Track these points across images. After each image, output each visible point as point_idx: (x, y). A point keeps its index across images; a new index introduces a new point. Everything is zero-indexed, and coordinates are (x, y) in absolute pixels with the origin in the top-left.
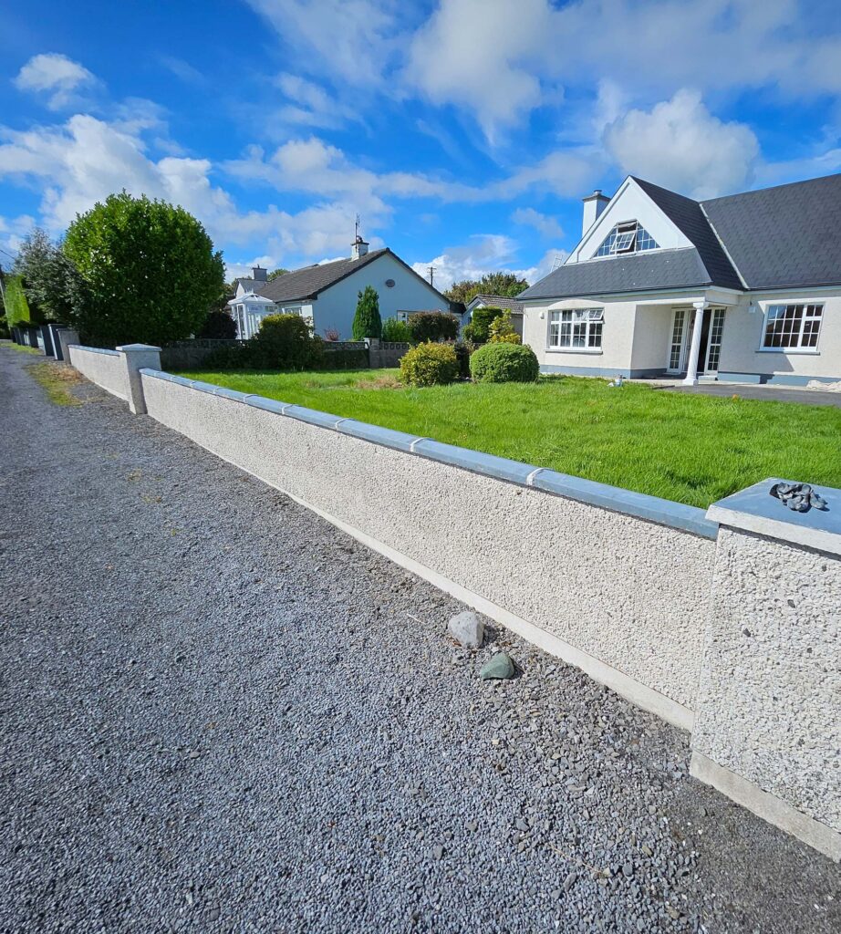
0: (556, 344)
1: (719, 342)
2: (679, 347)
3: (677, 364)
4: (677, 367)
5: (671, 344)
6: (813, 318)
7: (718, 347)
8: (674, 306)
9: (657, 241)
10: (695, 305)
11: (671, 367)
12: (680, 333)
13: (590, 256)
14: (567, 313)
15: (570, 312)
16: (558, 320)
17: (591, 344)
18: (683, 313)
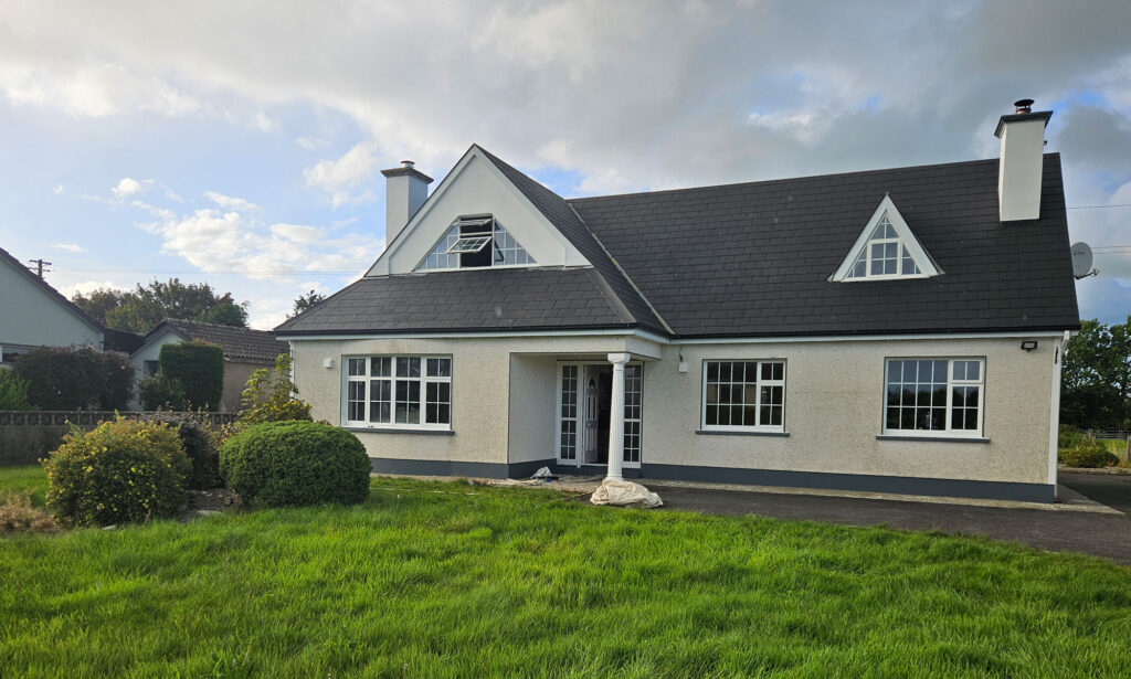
0: (361, 418)
1: (637, 416)
2: (574, 423)
3: (573, 450)
4: (573, 456)
5: (559, 419)
6: (772, 383)
7: (636, 425)
8: (560, 357)
9: (529, 251)
10: (611, 357)
11: (564, 456)
12: (574, 401)
13: (413, 267)
14: (380, 363)
15: (387, 360)
16: (362, 372)
17: (431, 419)
18: (575, 369)
